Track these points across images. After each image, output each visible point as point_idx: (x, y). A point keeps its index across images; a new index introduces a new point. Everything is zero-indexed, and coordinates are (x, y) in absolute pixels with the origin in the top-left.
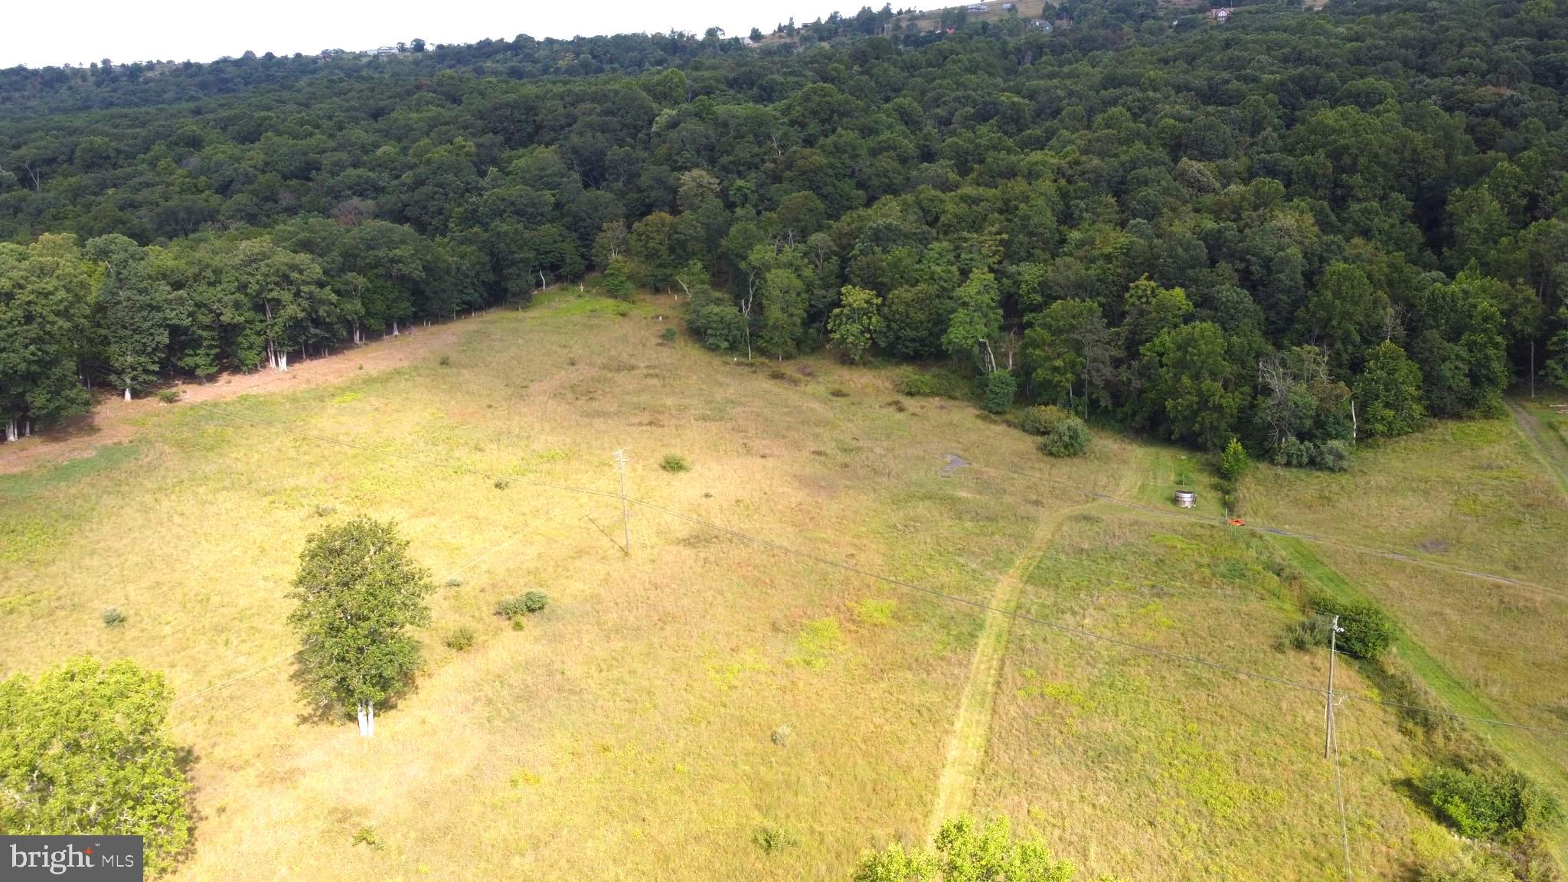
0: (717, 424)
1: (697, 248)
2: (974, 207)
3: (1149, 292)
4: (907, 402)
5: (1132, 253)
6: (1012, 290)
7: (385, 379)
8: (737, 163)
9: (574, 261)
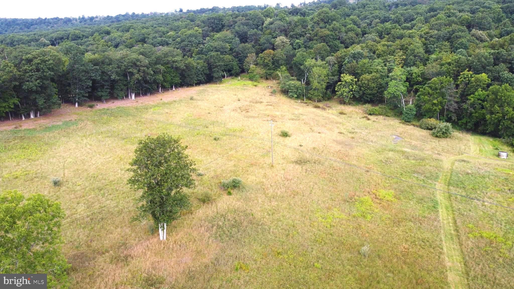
0: (298, 121)
1: (283, 63)
2: (390, 48)
3: (470, 76)
4: (370, 117)
5: (459, 62)
6: (409, 77)
7: (170, 103)
8: (296, 34)
9: (236, 68)
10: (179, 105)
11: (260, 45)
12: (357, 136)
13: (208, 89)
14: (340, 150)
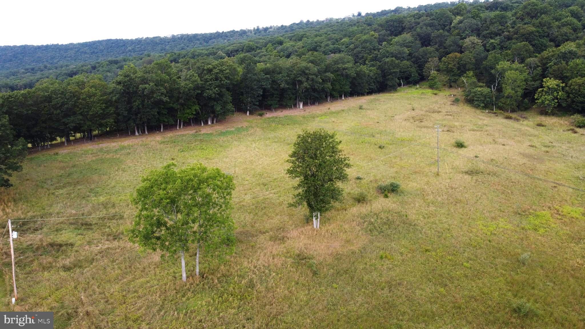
0: (480, 132)
1: (470, 68)
4: (578, 129)
7: (338, 112)
8: (491, 33)
9: (415, 75)
10: (347, 114)
11: (445, 48)
12: (553, 150)
13: (380, 98)
14: (525, 164)
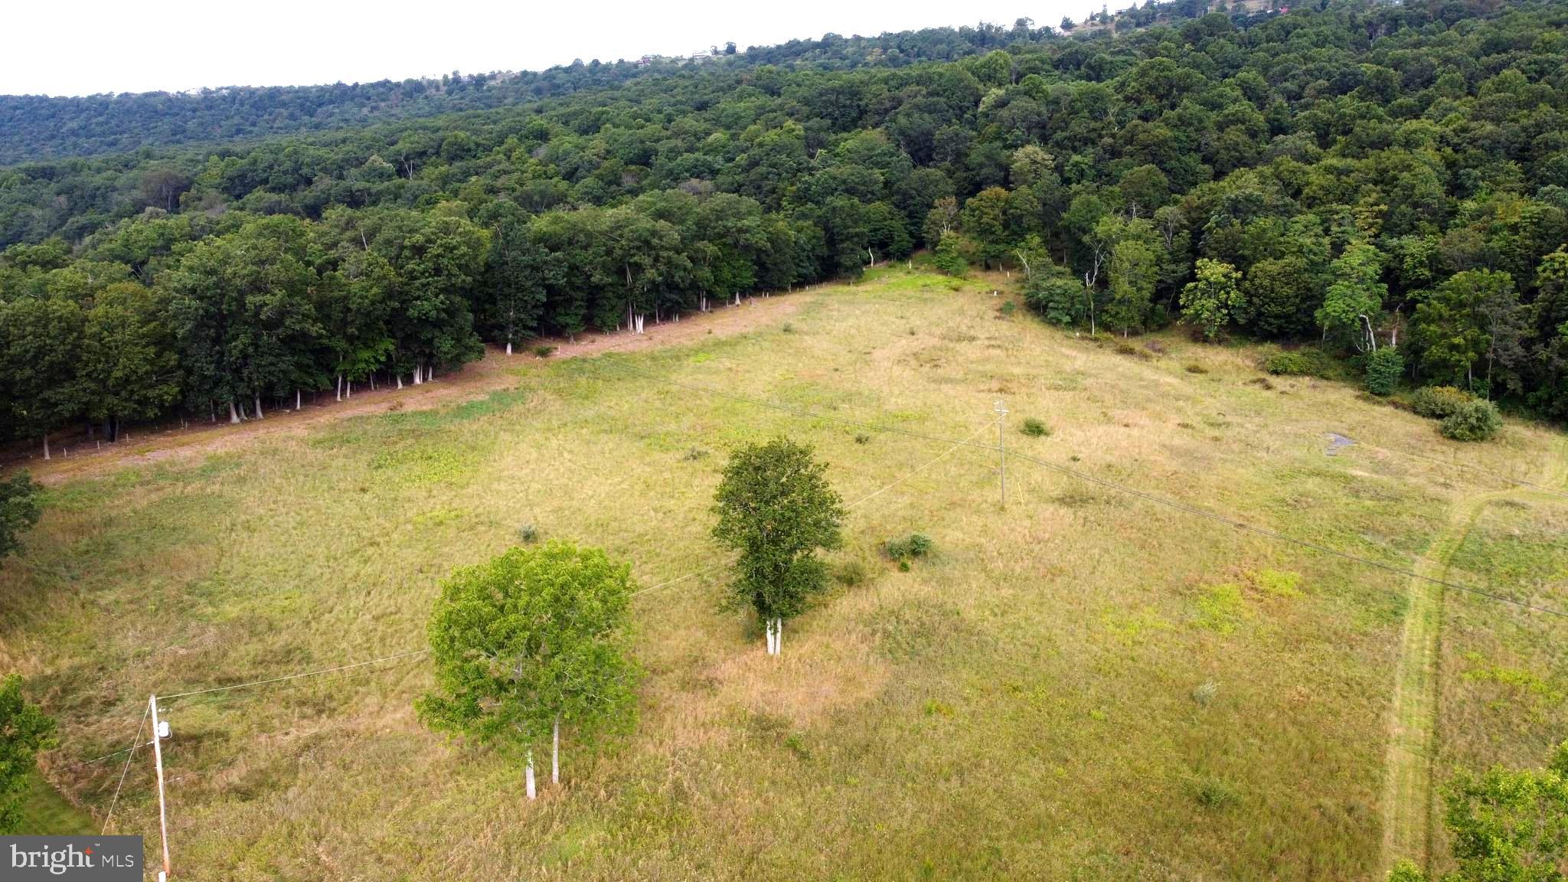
0: (1071, 393)
1: (1032, 224)
2: (1343, 178)
4: (1273, 380)
5: (1544, 223)
6: (1393, 265)
7: (732, 343)
8: (1073, 138)
9: (903, 238)
10: (757, 348)
11: (967, 169)
12: (1229, 433)
13: (827, 299)
14: (1176, 472)
